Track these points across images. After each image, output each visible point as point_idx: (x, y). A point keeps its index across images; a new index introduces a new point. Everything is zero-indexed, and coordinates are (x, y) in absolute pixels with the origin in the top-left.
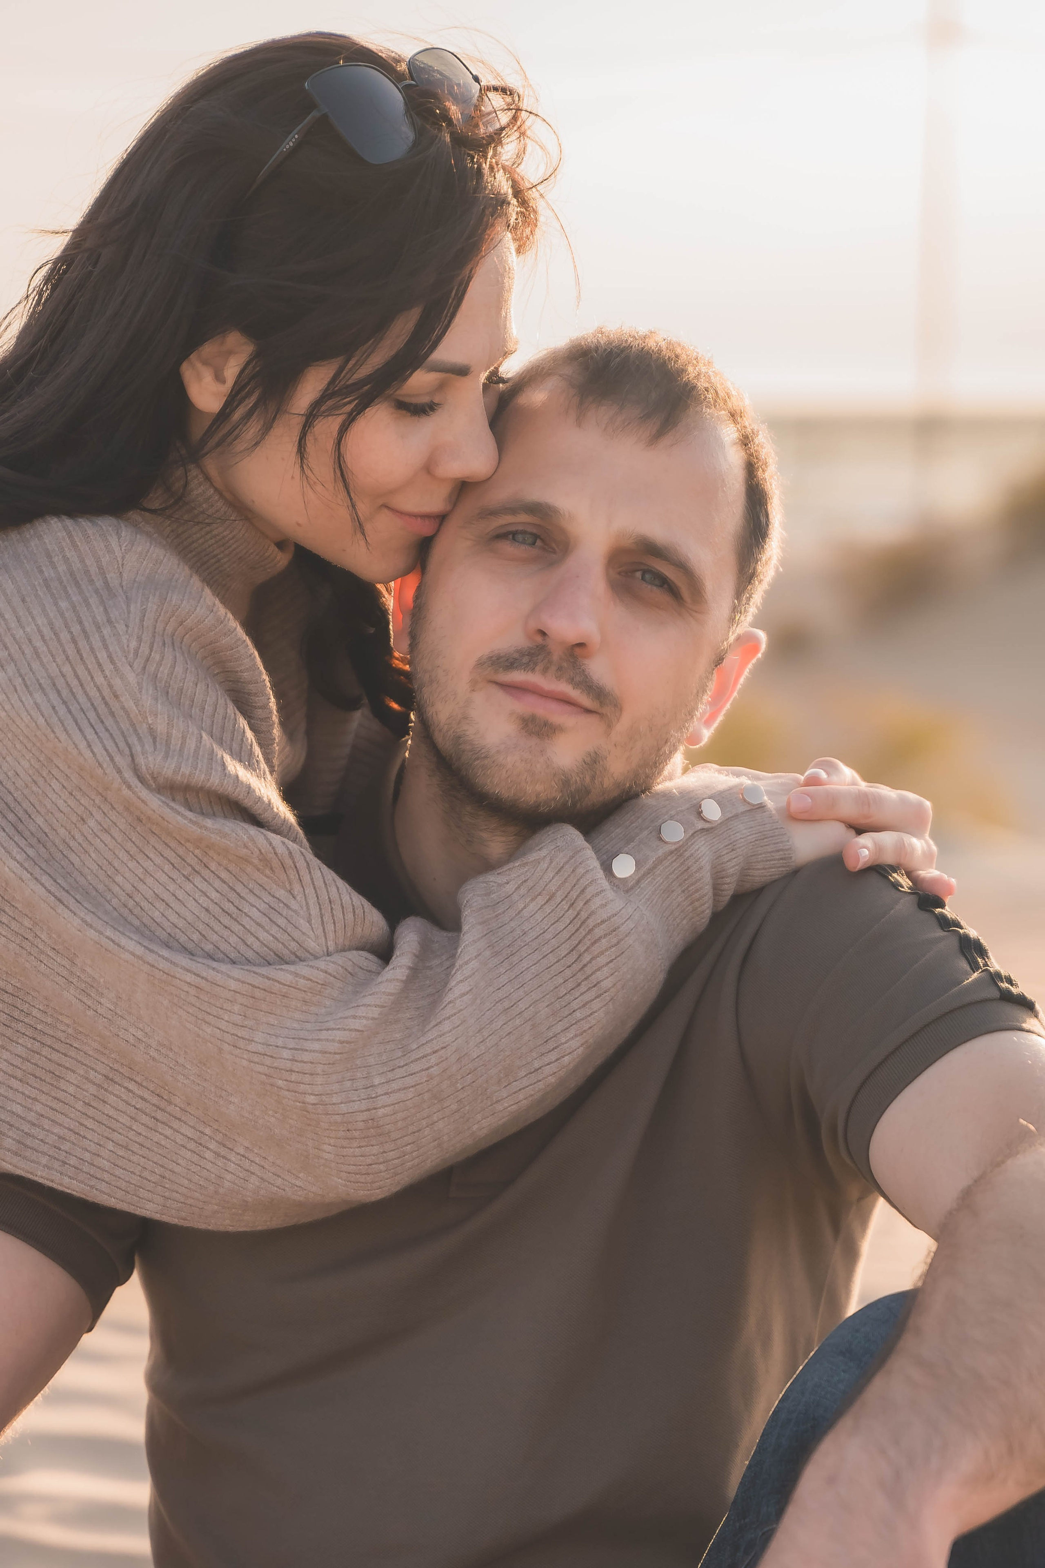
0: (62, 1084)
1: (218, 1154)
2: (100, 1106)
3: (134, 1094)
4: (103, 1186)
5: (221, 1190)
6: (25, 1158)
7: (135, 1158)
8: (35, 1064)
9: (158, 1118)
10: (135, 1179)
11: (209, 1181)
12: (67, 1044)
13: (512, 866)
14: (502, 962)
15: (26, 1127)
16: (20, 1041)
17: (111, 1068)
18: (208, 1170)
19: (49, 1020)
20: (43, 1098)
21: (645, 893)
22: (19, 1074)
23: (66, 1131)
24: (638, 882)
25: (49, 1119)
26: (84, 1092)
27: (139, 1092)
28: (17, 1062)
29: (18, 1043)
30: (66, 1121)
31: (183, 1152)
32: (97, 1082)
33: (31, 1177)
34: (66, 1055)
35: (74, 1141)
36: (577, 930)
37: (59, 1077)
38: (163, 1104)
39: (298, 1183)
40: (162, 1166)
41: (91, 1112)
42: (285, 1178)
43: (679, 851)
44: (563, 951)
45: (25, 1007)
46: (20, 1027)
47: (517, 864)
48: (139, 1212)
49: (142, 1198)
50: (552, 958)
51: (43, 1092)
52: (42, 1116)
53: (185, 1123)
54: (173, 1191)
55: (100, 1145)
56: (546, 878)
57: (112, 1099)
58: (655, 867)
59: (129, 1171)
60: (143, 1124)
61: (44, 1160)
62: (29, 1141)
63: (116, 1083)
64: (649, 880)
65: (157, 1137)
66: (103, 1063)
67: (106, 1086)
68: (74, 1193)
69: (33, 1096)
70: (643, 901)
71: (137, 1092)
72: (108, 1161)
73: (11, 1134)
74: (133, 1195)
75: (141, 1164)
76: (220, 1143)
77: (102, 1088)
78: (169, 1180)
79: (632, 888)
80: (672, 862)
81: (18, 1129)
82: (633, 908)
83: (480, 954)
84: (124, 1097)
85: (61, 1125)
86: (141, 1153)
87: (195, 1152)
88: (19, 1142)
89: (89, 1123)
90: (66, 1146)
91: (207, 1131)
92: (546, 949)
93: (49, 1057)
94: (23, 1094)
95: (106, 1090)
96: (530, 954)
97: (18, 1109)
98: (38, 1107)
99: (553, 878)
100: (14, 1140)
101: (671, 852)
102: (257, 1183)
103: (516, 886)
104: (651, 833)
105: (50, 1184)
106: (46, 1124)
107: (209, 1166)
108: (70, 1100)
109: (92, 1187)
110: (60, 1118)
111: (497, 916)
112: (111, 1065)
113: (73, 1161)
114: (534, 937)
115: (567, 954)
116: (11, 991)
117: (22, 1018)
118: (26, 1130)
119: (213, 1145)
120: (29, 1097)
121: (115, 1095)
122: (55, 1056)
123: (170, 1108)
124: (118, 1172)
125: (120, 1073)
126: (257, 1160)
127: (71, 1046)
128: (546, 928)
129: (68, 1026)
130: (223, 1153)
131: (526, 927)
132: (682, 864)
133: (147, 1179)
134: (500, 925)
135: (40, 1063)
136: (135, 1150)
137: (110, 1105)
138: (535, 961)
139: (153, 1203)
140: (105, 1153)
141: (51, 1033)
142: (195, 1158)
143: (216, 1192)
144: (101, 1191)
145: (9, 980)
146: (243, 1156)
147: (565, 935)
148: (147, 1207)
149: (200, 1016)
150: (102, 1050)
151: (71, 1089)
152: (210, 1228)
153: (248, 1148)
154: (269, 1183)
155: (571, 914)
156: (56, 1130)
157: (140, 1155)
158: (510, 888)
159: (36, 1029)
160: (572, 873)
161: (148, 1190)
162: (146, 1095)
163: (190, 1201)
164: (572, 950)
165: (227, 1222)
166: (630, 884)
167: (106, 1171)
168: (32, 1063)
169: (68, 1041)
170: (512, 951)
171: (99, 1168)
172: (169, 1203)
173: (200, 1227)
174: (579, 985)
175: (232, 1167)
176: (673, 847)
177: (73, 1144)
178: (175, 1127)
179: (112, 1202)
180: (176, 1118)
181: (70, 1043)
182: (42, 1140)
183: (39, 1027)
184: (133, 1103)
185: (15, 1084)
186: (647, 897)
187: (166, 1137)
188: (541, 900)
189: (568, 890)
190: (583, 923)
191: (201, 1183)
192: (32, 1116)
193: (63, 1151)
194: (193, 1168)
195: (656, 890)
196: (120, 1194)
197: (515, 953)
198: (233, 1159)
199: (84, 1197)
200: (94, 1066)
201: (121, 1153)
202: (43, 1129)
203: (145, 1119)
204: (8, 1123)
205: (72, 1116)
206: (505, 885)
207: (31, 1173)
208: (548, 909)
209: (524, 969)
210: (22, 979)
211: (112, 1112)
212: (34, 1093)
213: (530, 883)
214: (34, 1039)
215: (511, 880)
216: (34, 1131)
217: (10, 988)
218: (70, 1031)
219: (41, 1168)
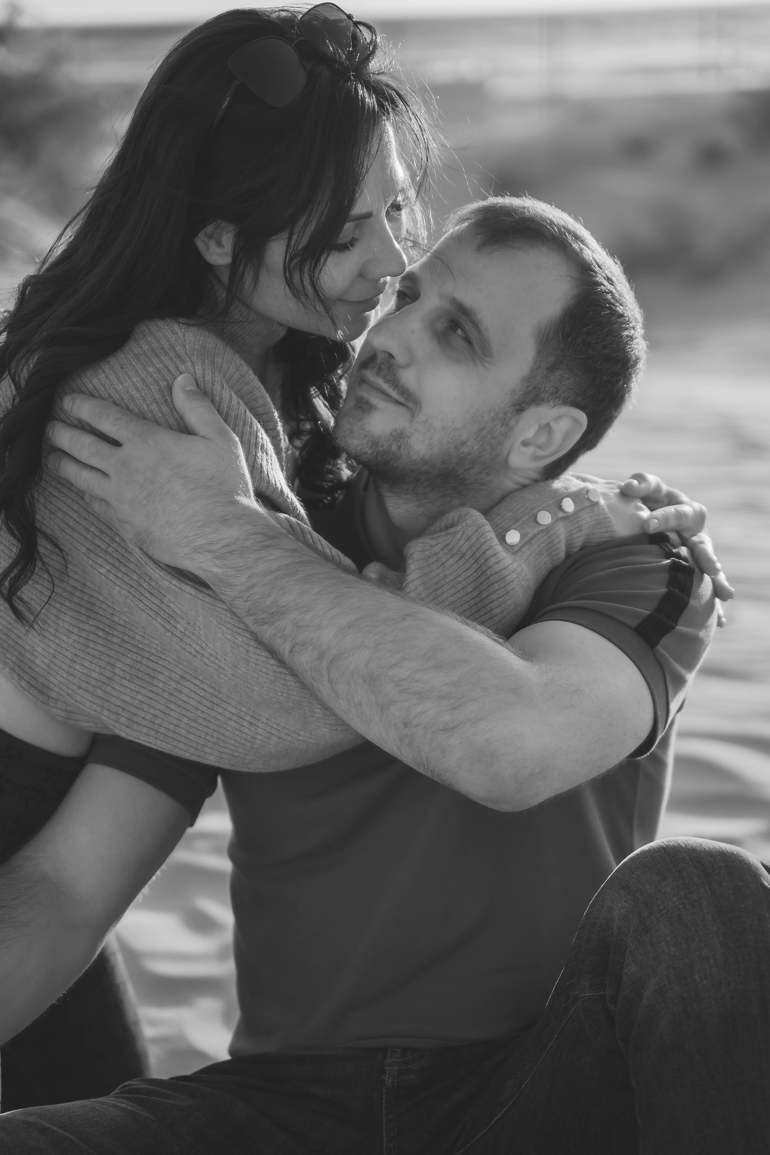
0: (155, 682)
1: (251, 723)
2: (179, 695)
3: (199, 687)
4: (181, 746)
5: (255, 746)
6: (133, 729)
7: (201, 728)
8: (139, 670)
9: (214, 702)
10: (201, 741)
11: (247, 740)
12: (158, 656)
13: (439, 535)
14: (430, 594)
15: (133, 710)
16: (129, 655)
17: (184, 671)
18: (246, 734)
19: (146, 642)
20: (143, 691)
21: (525, 555)
22: (128, 676)
23: (158, 711)
24: (521, 548)
25: (147, 704)
26: (169, 687)
27: (202, 686)
28: (126, 668)
29: (127, 657)
30: (158, 706)
31: (230, 723)
32: (177, 680)
33: (137, 741)
34: (157, 663)
35: (163, 718)
36: (480, 576)
37: (153, 677)
38: (216, 693)
39: (300, 738)
40: (218, 732)
41: (173, 699)
42: (293, 736)
43: (548, 530)
44: (469, 589)
45: (131, 634)
46: (128, 646)
47: (443, 534)
48: (204, 761)
49: (206, 753)
50: (462, 593)
51: (143, 688)
52: (143, 702)
53: (230, 704)
54: (225, 748)
55: (179, 720)
56: (460, 544)
57: (186, 691)
58: (532, 539)
59: (197, 736)
60: (205, 706)
61: (145, 730)
62: (135, 719)
63: (188, 680)
64: (528, 547)
65: (214, 714)
66: (180, 668)
67: (182, 682)
68: (164, 750)
69: (137, 690)
70: (523, 560)
71: (200, 686)
72: (185, 730)
73: (124, 714)
74: (201, 751)
75: (205, 731)
76: (252, 716)
77: (180, 683)
78: (223, 741)
79: (517, 552)
80: (543, 536)
81: (128, 711)
82: (517, 564)
83: (416, 589)
84: (193, 690)
85: (154, 708)
86: (204, 724)
87: (237, 722)
88: (129, 719)
89: (172, 706)
90: (158, 721)
91: (243, 709)
92: (459, 587)
93: (147, 664)
94: (130, 689)
95: (182, 685)
96: (448, 590)
97: (128, 699)
98: (140, 697)
99: (464, 544)
100: (126, 718)
101: (542, 530)
102: (277, 740)
103: (441, 548)
104: (531, 517)
105: (150, 745)
106: (145, 708)
107: (246, 731)
108: (160, 692)
109: (175, 746)
110: (154, 704)
111: (428, 565)
112: (184, 670)
113: (162, 730)
114: (452, 579)
115: (472, 591)
116: (122, 624)
117: (130, 641)
118: (133, 712)
119: (247, 718)
120: (134, 691)
121: (187, 688)
122: (151, 664)
123: (220, 696)
124: (191, 737)
125: (190, 674)
126: (274, 726)
127: (161, 658)
128: (459, 574)
129: (157, 645)
130: (254, 723)
131: (447, 573)
132: (549, 537)
133: (209, 741)
134: (430, 571)
135: (141, 669)
136: (201, 722)
137: (184, 694)
138: (452, 594)
139: (213, 755)
140: (182, 725)
141: (147, 649)
142: (238, 726)
143: (252, 747)
144: (181, 749)
145: (121, 617)
146: (266, 724)
147: (471, 579)
148: (210, 758)
149: (234, 630)
150: (178, 660)
151: (161, 685)
152: (250, 771)
153: (268, 719)
154: (284, 739)
155: (476, 566)
156: (152, 711)
157: (204, 726)
158: (438, 548)
159: (138, 647)
160: (476, 541)
161: (210, 748)
162: (206, 688)
163: (236, 754)
164: (476, 589)
165: (261, 766)
166: (516, 549)
167: (183, 736)
168: (136, 669)
169: (158, 655)
170: (437, 587)
171: (179, 734)
172: (223, 756)
173: (244, 771)
174: (479, 610)
175: (260, 731)
176: (544, 528)
177: (163, 720)
178: (224, 707)
179: (187, 756)
180: (224, 701)
181: (160, 655)
182: (143, 718)
183: (140, 646)
184: (199, 693)
185: (126, 683)
186: (526, 557)
187: (220, 714)
188: (456, 557)
189: (474, 551)
190: (483, 572)
191: (242, 742)
192: (136, 703)
193: (156, 724)
194: (237, 733)
195: (532, 553)
196: (192, 751)
197: (439, 588)
198: (260, 726)
199: (170, 753)
200: (174, 670)
201: (192, 724)
202: (144, 711)
203: (206, 703)
204: (122, 708)
205: (161, 702)
206: (435, 546)
207: (138, 739)
208: (461, 563)
209: (444, 598)
210: (129, 615)
211: (186, 699)
212: (137, 688)
213: (450, 547)
214: (138, 654)
215: (439, 544)
216: (138, 712)
217: (122, 623)
218: (159, 648)
219: (143, 735)
